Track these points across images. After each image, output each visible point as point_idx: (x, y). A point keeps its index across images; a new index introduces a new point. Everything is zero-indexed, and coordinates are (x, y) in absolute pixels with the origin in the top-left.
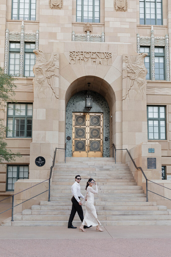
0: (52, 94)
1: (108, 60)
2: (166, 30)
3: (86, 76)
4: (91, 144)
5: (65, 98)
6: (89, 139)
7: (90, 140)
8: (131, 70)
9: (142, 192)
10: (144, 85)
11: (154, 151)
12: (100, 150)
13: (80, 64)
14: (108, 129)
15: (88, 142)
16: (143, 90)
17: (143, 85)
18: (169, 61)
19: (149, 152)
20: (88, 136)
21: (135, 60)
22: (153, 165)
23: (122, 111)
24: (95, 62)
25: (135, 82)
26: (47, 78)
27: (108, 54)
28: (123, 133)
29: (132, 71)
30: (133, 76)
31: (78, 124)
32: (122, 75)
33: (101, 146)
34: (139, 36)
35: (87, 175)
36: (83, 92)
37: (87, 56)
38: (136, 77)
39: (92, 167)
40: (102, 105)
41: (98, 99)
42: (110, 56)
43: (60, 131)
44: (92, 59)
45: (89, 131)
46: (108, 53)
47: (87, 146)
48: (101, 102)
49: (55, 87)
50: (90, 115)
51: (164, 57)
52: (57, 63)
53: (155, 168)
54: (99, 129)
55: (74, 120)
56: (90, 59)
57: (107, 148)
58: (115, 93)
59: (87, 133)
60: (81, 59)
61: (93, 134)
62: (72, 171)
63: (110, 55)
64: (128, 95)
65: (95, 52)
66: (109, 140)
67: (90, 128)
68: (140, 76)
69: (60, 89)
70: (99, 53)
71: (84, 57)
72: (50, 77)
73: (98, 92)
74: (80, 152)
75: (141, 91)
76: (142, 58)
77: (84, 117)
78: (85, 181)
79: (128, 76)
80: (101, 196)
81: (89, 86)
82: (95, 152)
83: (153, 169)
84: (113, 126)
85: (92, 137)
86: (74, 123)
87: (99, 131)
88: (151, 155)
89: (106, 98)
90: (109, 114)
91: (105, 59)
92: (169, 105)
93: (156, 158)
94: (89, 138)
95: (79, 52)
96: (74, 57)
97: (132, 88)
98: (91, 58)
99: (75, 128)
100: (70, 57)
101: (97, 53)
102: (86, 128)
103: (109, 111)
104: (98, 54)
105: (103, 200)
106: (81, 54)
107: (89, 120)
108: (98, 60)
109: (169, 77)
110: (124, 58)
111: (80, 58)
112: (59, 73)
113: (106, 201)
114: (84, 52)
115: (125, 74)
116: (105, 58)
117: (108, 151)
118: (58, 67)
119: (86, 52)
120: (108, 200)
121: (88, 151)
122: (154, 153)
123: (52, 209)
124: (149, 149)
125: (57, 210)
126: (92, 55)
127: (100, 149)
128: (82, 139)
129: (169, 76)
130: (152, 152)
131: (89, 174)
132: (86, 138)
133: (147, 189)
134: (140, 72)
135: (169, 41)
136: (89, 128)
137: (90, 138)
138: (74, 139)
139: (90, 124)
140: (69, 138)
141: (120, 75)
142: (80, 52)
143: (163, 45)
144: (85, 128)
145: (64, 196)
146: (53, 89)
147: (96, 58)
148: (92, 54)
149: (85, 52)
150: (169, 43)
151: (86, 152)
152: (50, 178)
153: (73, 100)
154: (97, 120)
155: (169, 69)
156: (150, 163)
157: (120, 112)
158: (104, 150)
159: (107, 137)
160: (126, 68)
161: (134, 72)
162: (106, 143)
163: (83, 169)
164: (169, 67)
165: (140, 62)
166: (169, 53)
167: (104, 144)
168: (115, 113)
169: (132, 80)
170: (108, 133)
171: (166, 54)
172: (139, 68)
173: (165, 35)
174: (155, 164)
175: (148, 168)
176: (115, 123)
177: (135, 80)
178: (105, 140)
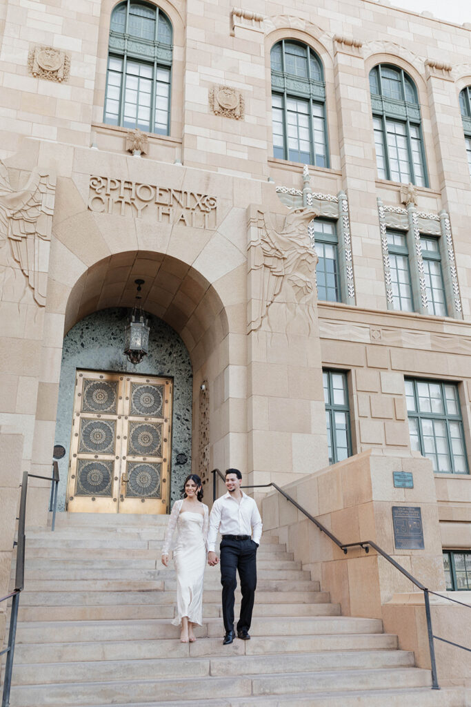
0: (25, 292)
1: (206, 214)
2: (339, 181)
3: (138, 252)
4: (130, 473)
5: (67, 309)
6: (124, 458)
7: (128, 462)
8: (274, 251)
9: (392, 643)
10: (312, 293)
11: (411, 481)
12: (158, 496)
13: (123, 214)
14: (189, 429)
15: (120, 469)
16: (310, 308)
17: (309, 295)
18: (352, 256)
19: (397, 483)
20: (122, 447)
21: (284, 225)
22: (412, 534)
23: (247, 364)
24: (169, 215)
25: (286, 283)
26: (9, 238)
27: (207, 200)
28: (254, 432)
29: (277, 252)
30: (279, 267)
31: (94, 409)
32: (247, 262)
33: (164, 481)
34: (274, 183)
35: (148, 577)
36: (115, 313)
37: (145, 195)
38: (290, 270)
40: (170, 354)
41: (160, 338)
42: (211, 205)
43: (39, 416)
44: (157, 206)
45: (126, 433)
46: (206, 196)
47: (116, 479)
48: (167, 346)
49: (36, 270)
50: (132, 383)
51: (335, 244)
52: (48, 201)
53: (421, 545)
54: (159, 425)
55: (79, 395)
56: (152, 205)
58: (226, 309)
59: (119, 437)
60: (126, 203)
61: (139, 440)
62: (85, 562)
63: (212, 202)
64: (266, 319)
65: (170, 190)
66: (189, 461)
67: (130, 422)
68: (298, 267)
69: (51, 281)
70: (179, 193)
71: (133, 197)
72: (20, 239)
73: (161, 317)
74: (94, 499)
75: (304, 310)
76: (303, 221)
77: (111, 389)
78: (144, 600)
79: (265, 266)
80: (243, 671)
81: (139, 289)
82: (143, 501)
83: (413, 551)
84: (212, 414)
85: (136, 450)
86: (78, 405)
87: (159, 434)
88: (402, 498)
89: (186, 334)
90: (192, 382)
91: (197, 211)
92: (357, 369)
93: (418, 509)
94: (124, 453)
95: (120, 181)
96: (103, 192)
97: (277, 299)
98: (156, 203)
99: (82, 418)
100: (92, 190)
101: (175, 191)
102: (119, 421)
103: (191, 373)
104: (177, 195)
105: (254, 692)
106: (125, 188)
107: (127, 398)
108: (176, 212)
109: (355, 296)
110: (254, 215)
111: (120, 197)
112: (52, 231)
113: (268, 694)
114: (134, 184)
115: (257, 259)
116: (198, 209)
118: (51, 212)
119: (139, 184)
120: (276, 691)
121: (122, 496)
122: (412, 488)
124: (394, 474)
126: (158, 195)
127: (159, 489)
128: (101, 457)
129: (355, 292)
130: (404, 487)
131: (154, 575)
132: (117, 453)
133: (430, 633)
134: (299, 258)
135: (348, 207)
136: (126, 423)
137: (128, 454)
138: (75, 456)
139: (131, 408)
140: (59, 452)
141: (242, 261)
142: (123, 182)
143: (335, 216)
144: (116, 421)
145: (75, 678)
146: (28, 277)
147: (171, 206)
148: (158, 192)
149: (137, 184)
150: (348, 212)
151: (115, 500)
152: (17, 590)
153: (81, 332)
154: (153, 398)
155: (353, 274)
156: (403, 525)
157: (242, 368)
158: (174, 493)
159: (184, 452)
160: (260, 241)
161: (283, 255)
162: (181, 473)
163: (128, 554)
164: (353, 270)
165: (297, 231)
166: (350, 235)
167: (173, 476)
168: (224, 371)
169: (277, 276)
170: (187, 439)
171: (343, 237)
172: (297, 247)
173: (339, 191)
174: (419, 531)
175: (398, 545)
176: (224, 401)
177: (287, 277)
178: (178, 463)
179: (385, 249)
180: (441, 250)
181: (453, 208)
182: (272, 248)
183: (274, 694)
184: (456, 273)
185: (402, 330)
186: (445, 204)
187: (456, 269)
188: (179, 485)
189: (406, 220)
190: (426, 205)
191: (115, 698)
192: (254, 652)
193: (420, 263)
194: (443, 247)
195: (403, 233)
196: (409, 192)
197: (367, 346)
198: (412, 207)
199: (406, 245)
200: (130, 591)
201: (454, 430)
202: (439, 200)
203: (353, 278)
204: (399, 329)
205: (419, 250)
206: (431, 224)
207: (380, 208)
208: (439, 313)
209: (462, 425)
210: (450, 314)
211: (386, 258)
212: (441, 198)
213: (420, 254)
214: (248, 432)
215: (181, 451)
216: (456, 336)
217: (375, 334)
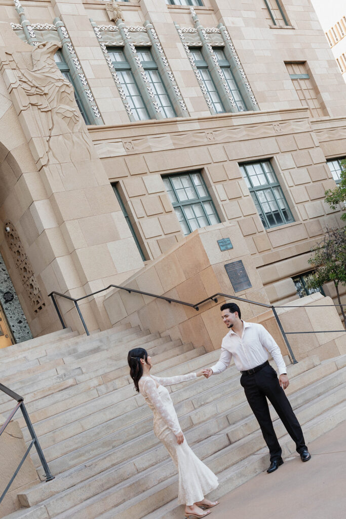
2: (50, 8)
8: (34, 89)
10: (80, 121)
11: (230, 243)
14: (4, 270)
16: (83, 134)
17: (78, 123)
18: (86, 80)
19: (222, 248)
21: (32, 62)
22: (242, 280)
25: (55, 117)
28: (77, 251)
29: (37, 90)
30: (44, 102)
32: (13, 105)
38: (54, 104)
39: (48, 361)
51: (68, 71)
53: (249, 284)
57: (17, 319)
58: (11, 152)
64: (50, 153)
66: (15, 296)
68: (61, 100)
75: (79, 138)
76: (49, 55)
79: (32, 105)
80: (179, 400)
83: (246, 290)
84: (27, 249)
88: (228, 257)
92: (124, 179)
93: (240, 261)
97: (53, 132)
105: (196, 406)
109: (101, 116)
110: (3, 57)
113: (203, 405)
115: (23, 101)
117: (25, 327)
120: (208, 401)
122: (232, 248)
123: (88, 495)
124: (218, 242)
125: (104, 488)
129: (99, 112)
130: (227, 249)
133: (283, 332)
134: (58, 91)
135: (68, 34)
141: (9, 104)
150: (69, 37)
155: (93, 96)
156: (235, 275)
157: (46, 201)
158: (13, 326)
159: (8, 290)
160: (19, 83)
161: (43, 91)
162: (13, 308)
163: (29, 373)
164: (91, 92)
165: (47, 66)
166: (78, 60)
167: (7, 312)
168: (29, 208)
169: (45, 112)
170: (6, 279)
171: (73, 63)
172: (53, 81)
173: (53, 18)
174: (246, 276)
175: (236, 290)
176: (39, 234)
177: (55, 111)
178: (6, 302)
179: (112, 67)
180: (155, 59)
181: (154, 17)
182: (32, 87)
183: (207, 403)
184: (173, 77)
185: (148, 137)
186: (146, 15)
187: (172, 73)
188: (15, 318)
189: (119, 36)
190: (131, 19)
191: (114, 444)
192: (177, 388)
193: (144, 74)
194: (157, 55)
195: (120, 49)
196: (114, 9)
197: (126, 158)
198: (121, 24)
199: (127, 60)
200: (52, 394)
201: (208, 208)
202: (140, 12)
203: (94, 100)
204: (144, 137)
205: (139, 63)
206: (141, 36)
207: (96, 29)
208: (169, 115)
209: (213, 203)
210: (178, 114)
211: (115, 75)
212: (141, 10)
213: (141, 66)
214: (71, 253)
215: (5, 291)
216: (189, 132)
217: (127, 145)
